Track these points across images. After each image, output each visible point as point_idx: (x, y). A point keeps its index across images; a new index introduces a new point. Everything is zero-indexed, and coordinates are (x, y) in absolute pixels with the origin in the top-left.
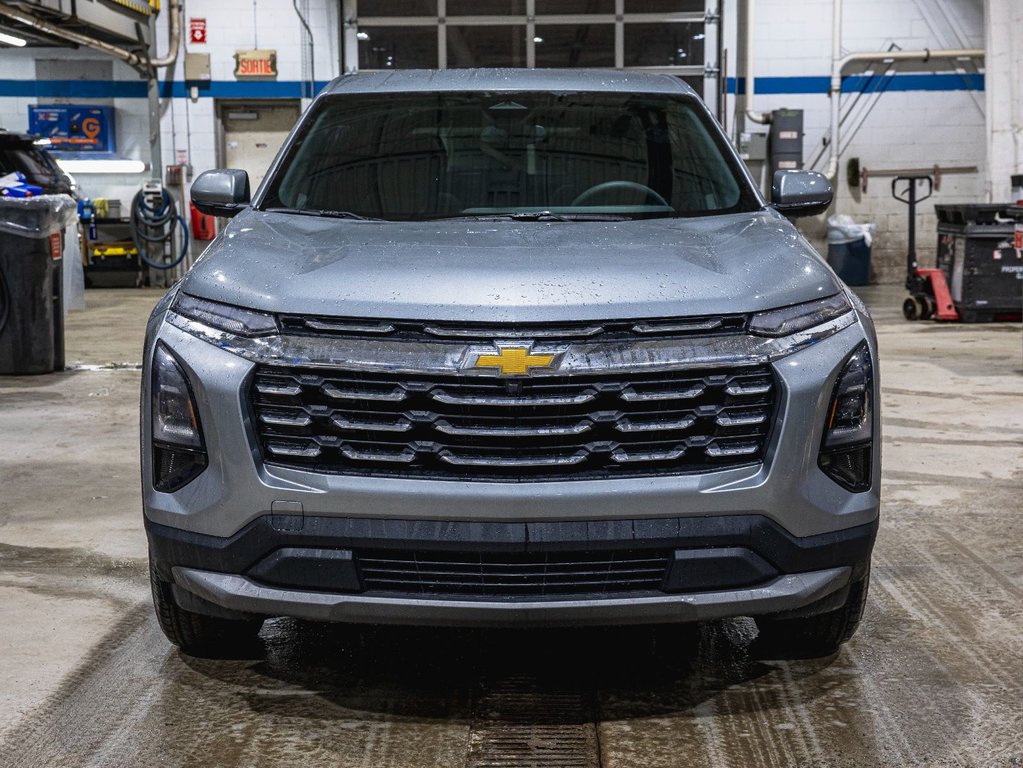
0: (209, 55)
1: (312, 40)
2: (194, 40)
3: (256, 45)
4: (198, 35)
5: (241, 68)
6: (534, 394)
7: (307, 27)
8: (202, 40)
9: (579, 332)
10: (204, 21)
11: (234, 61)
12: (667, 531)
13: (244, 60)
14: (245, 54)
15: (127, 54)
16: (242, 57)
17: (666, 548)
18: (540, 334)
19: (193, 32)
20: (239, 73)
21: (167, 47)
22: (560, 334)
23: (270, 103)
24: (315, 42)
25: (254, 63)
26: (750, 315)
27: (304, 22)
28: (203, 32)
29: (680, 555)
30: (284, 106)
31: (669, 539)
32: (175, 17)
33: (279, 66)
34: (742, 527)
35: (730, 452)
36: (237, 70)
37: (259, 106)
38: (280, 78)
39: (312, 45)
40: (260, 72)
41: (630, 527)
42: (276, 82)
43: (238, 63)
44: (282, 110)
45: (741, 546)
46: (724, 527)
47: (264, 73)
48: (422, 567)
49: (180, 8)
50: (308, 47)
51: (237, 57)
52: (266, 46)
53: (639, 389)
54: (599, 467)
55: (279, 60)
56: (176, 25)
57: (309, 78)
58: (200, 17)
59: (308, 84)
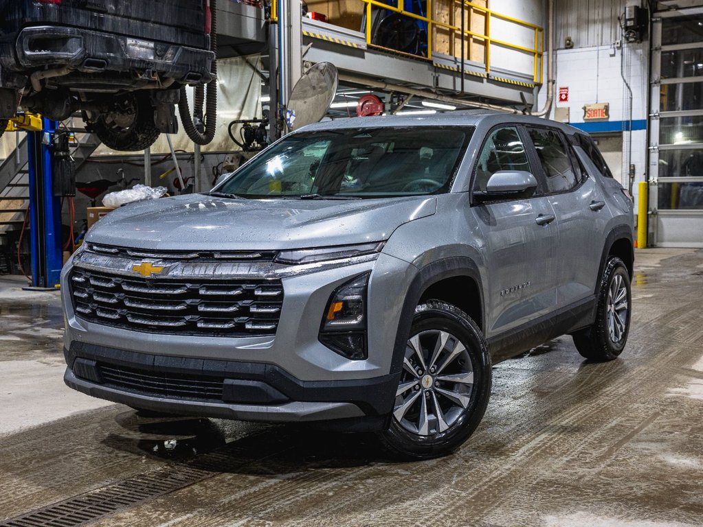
0: (569, 108)
1: (631, 95)
2: (561, 100)
3: (597, 100)
4: (564, 97)
5: (587, 114)
6: (157, 287)
7: (629, 88)
8: (566, 99)
9: (184, 256)
10: (567, 88)
11: (583, 111)
12: (220, 367)
13: (589, 110)
14: (590, 106)
15: (513, 110)
16: (588, 108)
17: (221, 377)
18: (165, 256)
19: (561, 95)
20: (586, 118)
21: (544, 105)
22: (175, 257)
23: (605, 135)
24: (633, 96)
25: (595, 111)
26: (279, 251)
27: (627, 84)
28: (566, 95)
29: (228, 381)
30: (614, 136)
31: (222, 372)
32: (550, 88)
33: (610, 113)
34: (259, 370)
35: (257, 327)
36: (585, 116)
37: (599, 137)
38: (611, 120)
39: (631, 98)
40: (599, 116)
41: (202, 363)
42: (609, 122)
43: (585, 112)
44: (613, 139)
45: (262, 381)
46: (249, 369)
47: (600, 117)
48: (122, 374)
49: (554, 82)
50: (629, 100)
51: (585, 108)
52: (603, 101)
53: (208, 289)
54: (191, 329)
55: (610, 108)
56: (550, 92)
57: (629, 119)
58: (565, 86)
59: (628, 122)
